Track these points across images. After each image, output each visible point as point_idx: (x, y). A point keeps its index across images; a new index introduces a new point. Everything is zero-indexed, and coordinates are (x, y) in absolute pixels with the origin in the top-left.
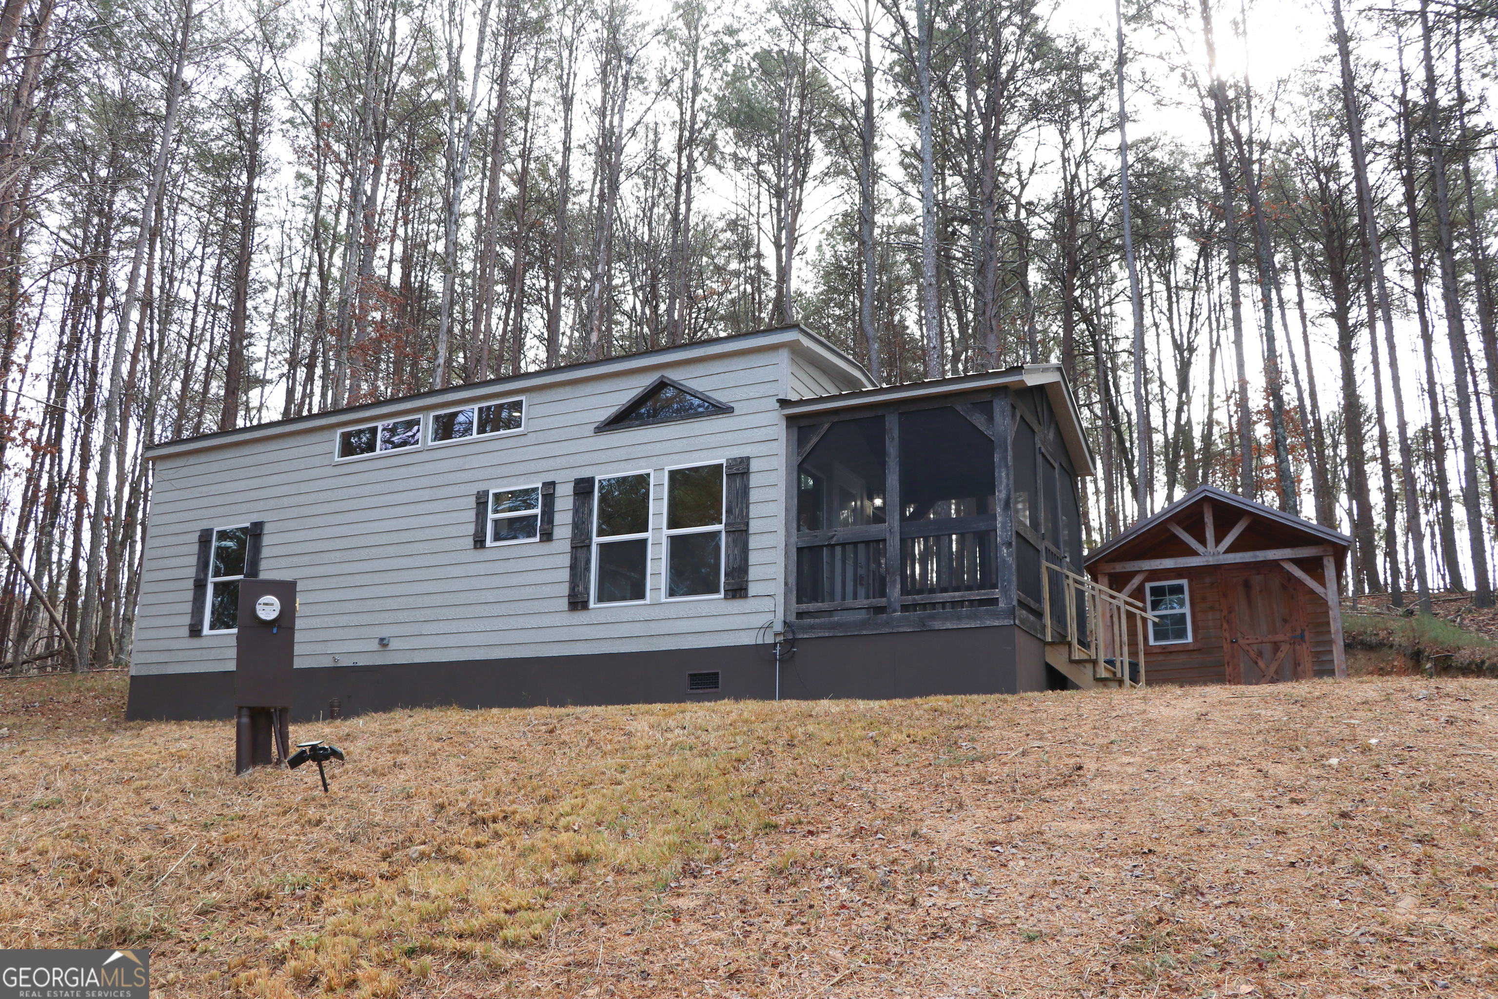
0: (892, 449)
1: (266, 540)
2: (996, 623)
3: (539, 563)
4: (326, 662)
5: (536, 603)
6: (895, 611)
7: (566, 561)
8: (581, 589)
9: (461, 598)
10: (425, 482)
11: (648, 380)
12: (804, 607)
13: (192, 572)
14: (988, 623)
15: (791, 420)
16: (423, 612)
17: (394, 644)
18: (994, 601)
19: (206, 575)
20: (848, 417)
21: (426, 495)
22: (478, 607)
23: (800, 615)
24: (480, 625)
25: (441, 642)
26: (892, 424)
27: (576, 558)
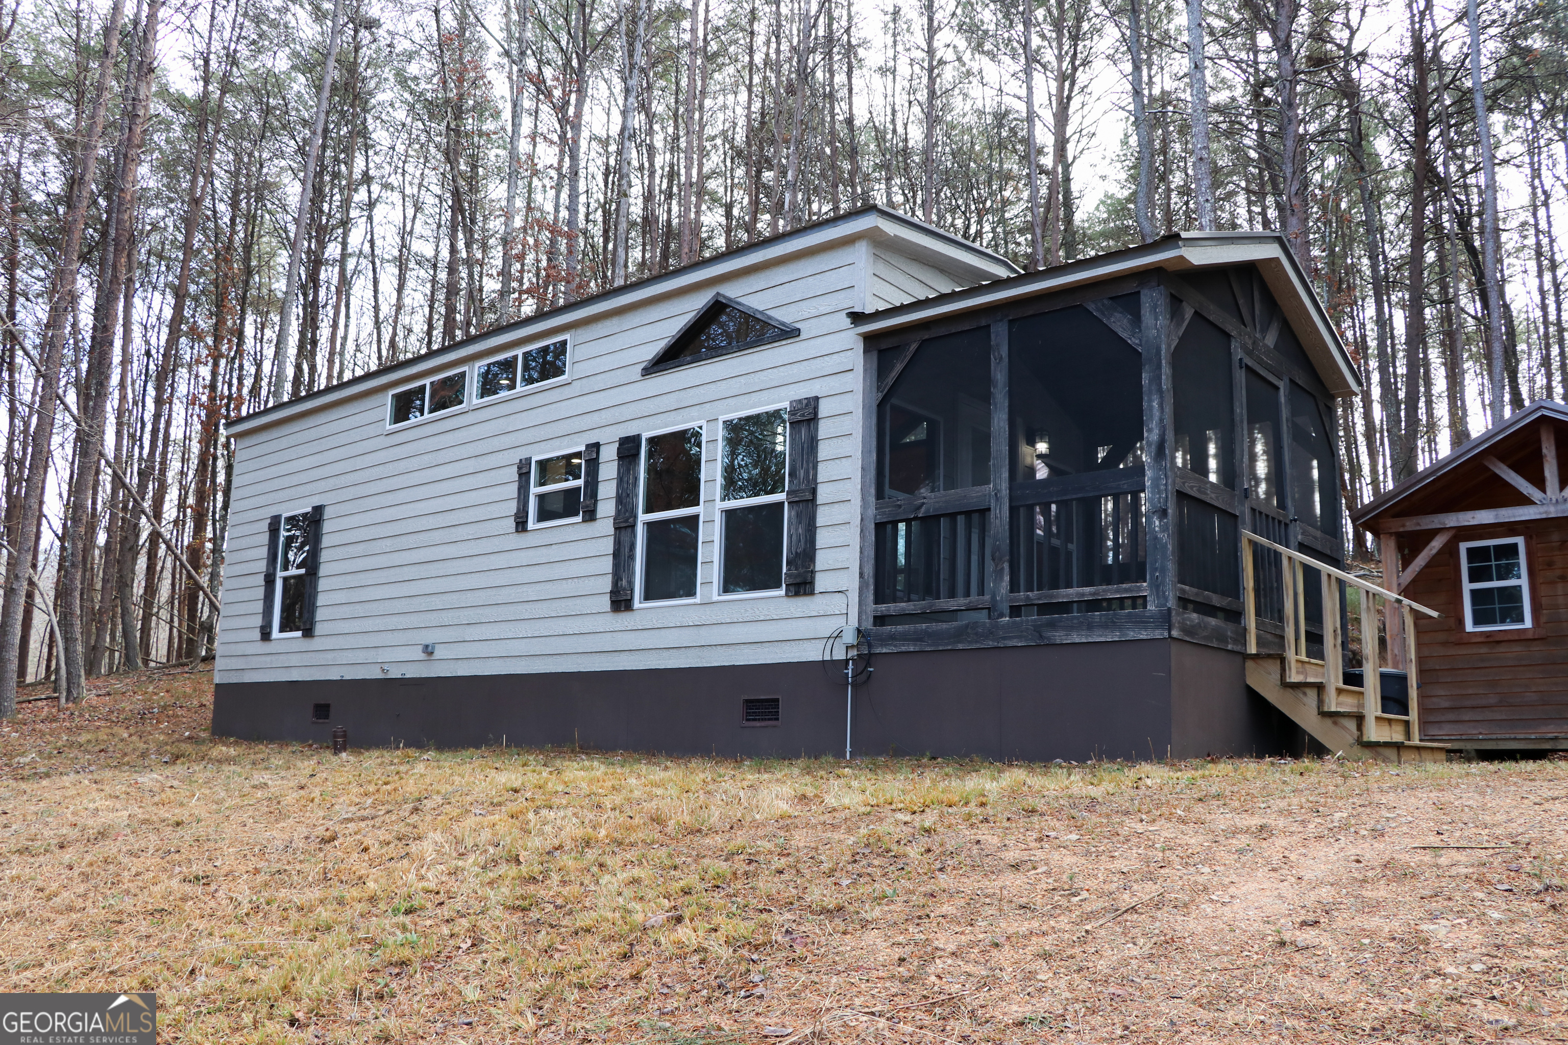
0: (1000, 375)
1: (327, 527)
2: (1143, 635)
3: (583, 550)
4: (375, 673)
5: (578, 601)
6: (1002, 615)
7: (608, 546)
8: (624, 583)
9: (503, 595)
10: (471, 450)
11: (699, 302)
12: (883, 608)
13: (262, 566)
14: (1131, 635)
15: (870, 340)
16: (467, 612)
17: (439, 653)
18: (1140, 601)
19: (275, 569)
20: (942, 331)
21: (471, 466)
22: (520, 607)
23: (879, 620)
24: (521, 630)
25: (483, 650)
26: (1000, 336)
27: (619, 543)
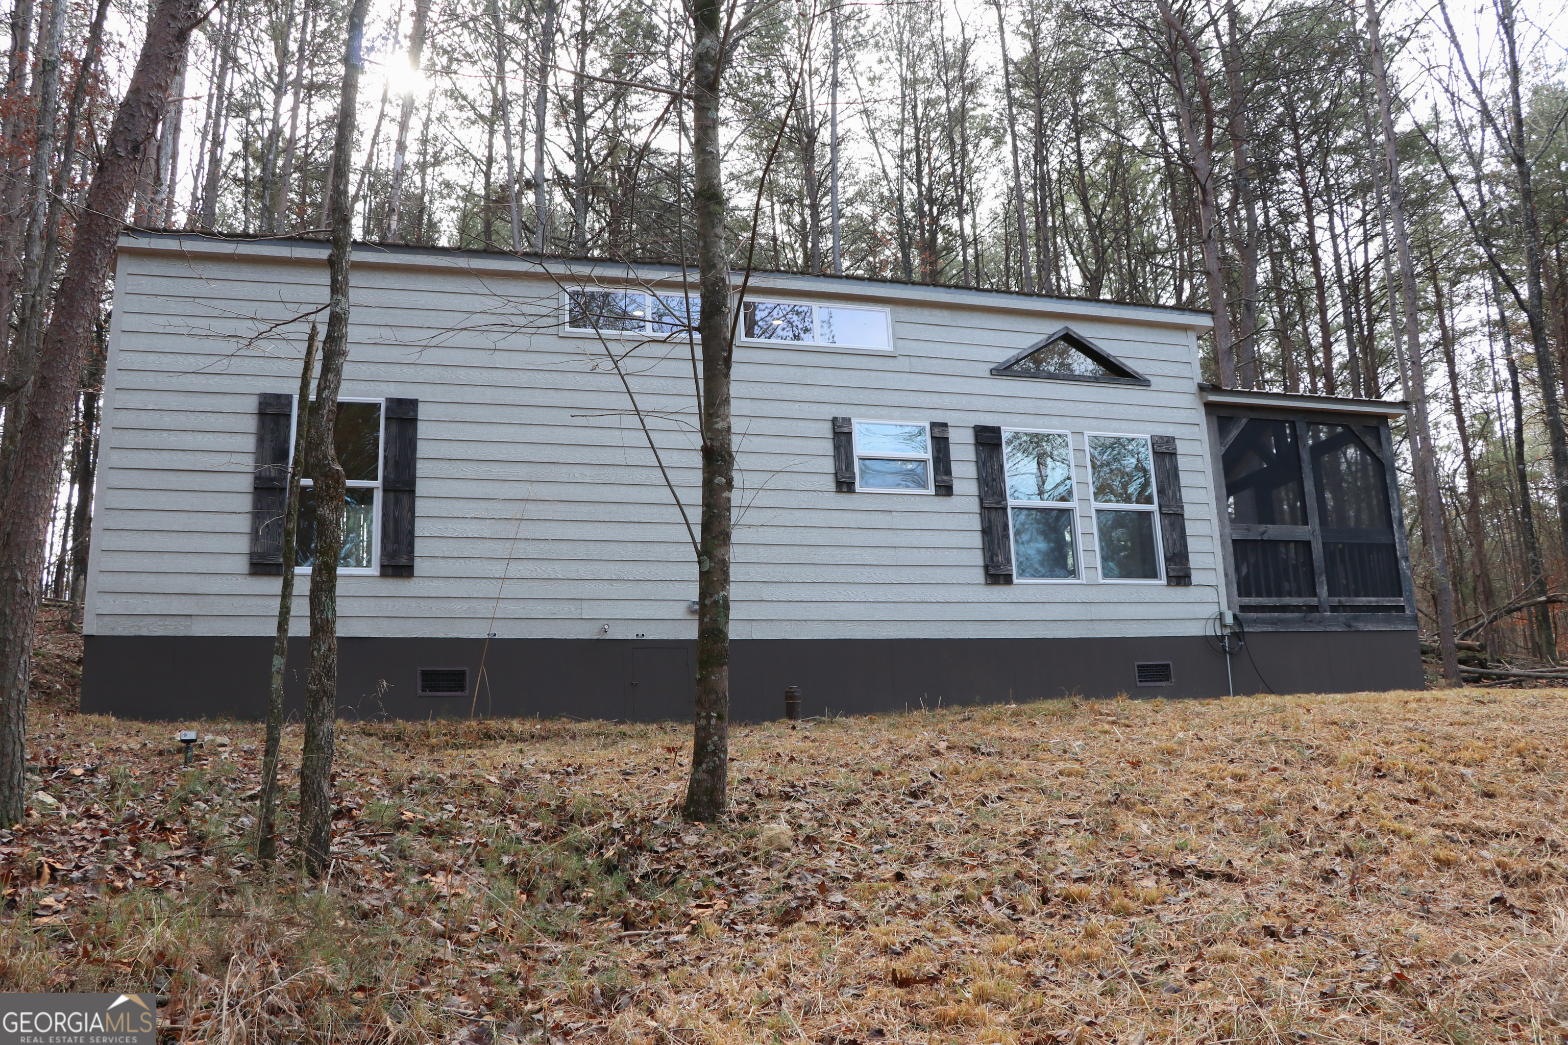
0: (1305, 456)
2: (1405, 628)
3: (935, 522)
6: (1324, 611)
7: (976, 523)
8: (1000, 558)
12: (1246, 601)
13: (247, 463)
15: (1209, 407)
19: (281, 471)
22: (852, 570)
23: (1244, 608)
26: (1303, 430)
27: (990, 521)
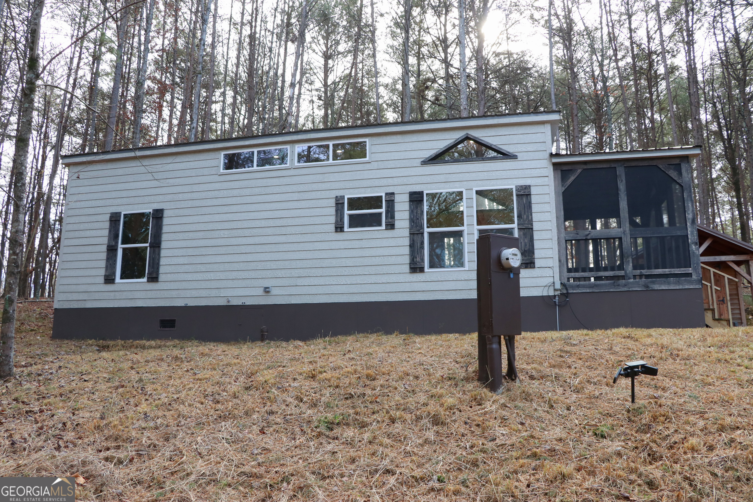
0: (622, 186)
1: (166, 221)
2: (692, 287)
3: (385, 243)
4: (222, 302)
5: (384, 267)
6: (630, 279)
7: (407, 242)
8: (418, 259)
9: (326, 263)
10: (294, 188)
12: (572, 274)
13: (105, 240)
14: (687, 287)
15: (555, 165)
16: (296, 271)
17: (274, 291)
18: (690, 275)
19: (117, 243)
20: (594, 166)
21: (295, 196)
22: (340, 269)
23: (569, 279)
24: (343, 280)
25: (313, 290)
26: (621, 171)
27: (413, 240)
